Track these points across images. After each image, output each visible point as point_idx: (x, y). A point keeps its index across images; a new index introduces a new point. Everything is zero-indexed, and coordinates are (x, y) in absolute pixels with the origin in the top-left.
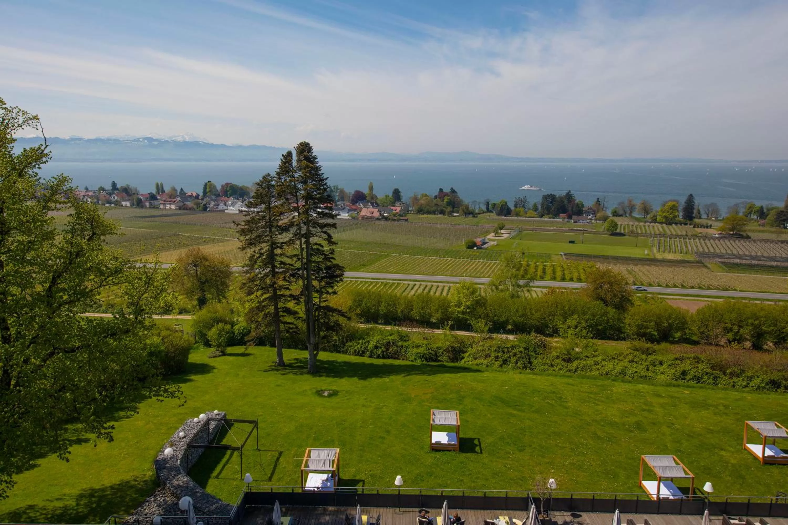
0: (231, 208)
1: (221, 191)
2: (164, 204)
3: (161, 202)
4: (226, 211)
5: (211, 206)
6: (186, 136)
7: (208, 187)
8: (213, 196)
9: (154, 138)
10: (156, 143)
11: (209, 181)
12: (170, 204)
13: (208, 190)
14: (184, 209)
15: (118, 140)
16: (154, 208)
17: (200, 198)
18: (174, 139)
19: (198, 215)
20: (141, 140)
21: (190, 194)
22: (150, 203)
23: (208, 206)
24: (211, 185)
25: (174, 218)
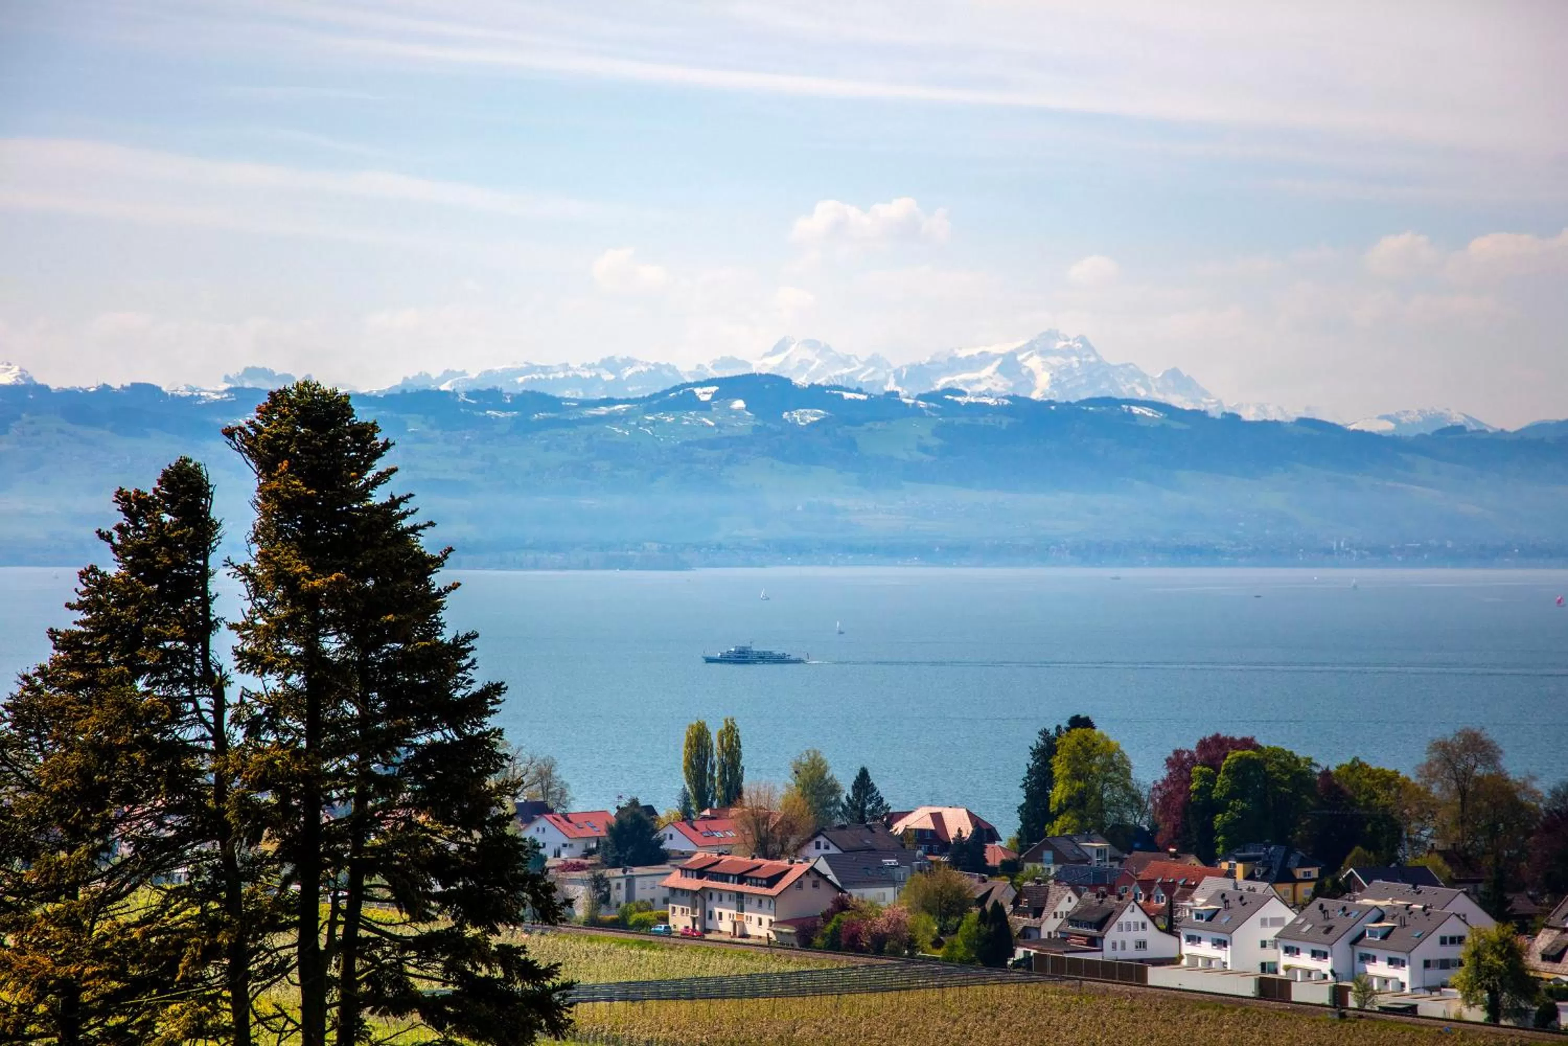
0: (1206, 949)
1: (1166, 803)
2: (698, 898)
3: (676, 879)
4: (1157, 976)
5: (1050, 925)
6: (1034, 363)
7: (1059, 768)
8: (1094, 846)
9: (801, 380)
10: (807, 416)
11: (1080, 722)
12: (740, 900)
13: (1058, 794)
14: (834, 945)
15: (553, 403)
16: (620, 924)
17: (994, 854)
18: (941, 383)
19: (915, 998)
20: (704, 394)
21: (919, 819)
22: (599, 883)
23: (1019, 922)
24: (1088, 749)
25: (725, 1009)
